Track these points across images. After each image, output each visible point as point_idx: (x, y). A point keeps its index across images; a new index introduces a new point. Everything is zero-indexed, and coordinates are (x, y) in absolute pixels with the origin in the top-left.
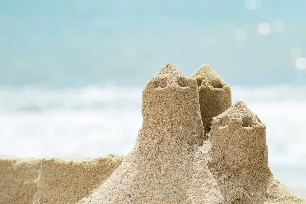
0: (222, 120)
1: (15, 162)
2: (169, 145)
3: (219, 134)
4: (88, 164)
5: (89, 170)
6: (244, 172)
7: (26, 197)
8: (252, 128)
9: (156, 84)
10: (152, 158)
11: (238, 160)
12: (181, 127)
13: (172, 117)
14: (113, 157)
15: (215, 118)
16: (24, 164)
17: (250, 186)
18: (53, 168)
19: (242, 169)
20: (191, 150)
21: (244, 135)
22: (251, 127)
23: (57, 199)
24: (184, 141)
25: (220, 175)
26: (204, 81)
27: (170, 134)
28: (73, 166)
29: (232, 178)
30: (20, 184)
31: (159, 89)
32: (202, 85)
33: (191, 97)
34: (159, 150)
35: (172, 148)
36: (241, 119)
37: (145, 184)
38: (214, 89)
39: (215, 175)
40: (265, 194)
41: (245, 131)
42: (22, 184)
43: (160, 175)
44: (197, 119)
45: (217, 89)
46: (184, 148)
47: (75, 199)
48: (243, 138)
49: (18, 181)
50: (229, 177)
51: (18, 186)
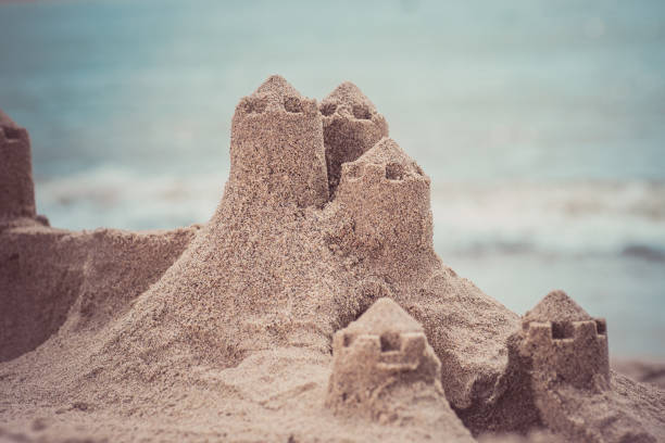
0: (356, 168)
1: (60, 236)
2: (265, 204)
3: (348, 190)
4: (156, 239)
5: (157, 248)
6: (385, 254)
7: (70, 292)
8: (400, 182)
9: (249, 106)
10: (236, 225)
11: (376, 232)
12: (286, 177)
13: (271, 159)
14: (198, 228)
15: (345, 164)
16: (72, 240)
17: (396, 275)
18: (105, 244)
19: (382, 247)
20: (299, 214)
21: (387, 191)
22: (401, 178)
23: (106, 294)
24: (290, 200)
25: (347, 255)
26: (339, 106)
27: (266, 188)
28: (134, 240)
29: (365, 261)
30: (63, 271)
31: (254, 115)
32: (336, 114)
33: (304, 129)
34: (248, 214)
35: (269, 209)
36: (383, 167)
37: (220, 266)
38: (355, 120)
39: (336, 256)
40: (419, 290)
41: (389, 185)
42: (66, 272)
43: (243, 252)
44: (315, 165)
45: (361, 120)
46: (288, 211)
47: (133, 293)
48: (386, 197)
49: (60, 265)
50: (361, 260)
51: (60, 275)
